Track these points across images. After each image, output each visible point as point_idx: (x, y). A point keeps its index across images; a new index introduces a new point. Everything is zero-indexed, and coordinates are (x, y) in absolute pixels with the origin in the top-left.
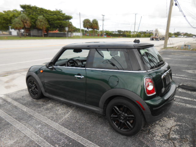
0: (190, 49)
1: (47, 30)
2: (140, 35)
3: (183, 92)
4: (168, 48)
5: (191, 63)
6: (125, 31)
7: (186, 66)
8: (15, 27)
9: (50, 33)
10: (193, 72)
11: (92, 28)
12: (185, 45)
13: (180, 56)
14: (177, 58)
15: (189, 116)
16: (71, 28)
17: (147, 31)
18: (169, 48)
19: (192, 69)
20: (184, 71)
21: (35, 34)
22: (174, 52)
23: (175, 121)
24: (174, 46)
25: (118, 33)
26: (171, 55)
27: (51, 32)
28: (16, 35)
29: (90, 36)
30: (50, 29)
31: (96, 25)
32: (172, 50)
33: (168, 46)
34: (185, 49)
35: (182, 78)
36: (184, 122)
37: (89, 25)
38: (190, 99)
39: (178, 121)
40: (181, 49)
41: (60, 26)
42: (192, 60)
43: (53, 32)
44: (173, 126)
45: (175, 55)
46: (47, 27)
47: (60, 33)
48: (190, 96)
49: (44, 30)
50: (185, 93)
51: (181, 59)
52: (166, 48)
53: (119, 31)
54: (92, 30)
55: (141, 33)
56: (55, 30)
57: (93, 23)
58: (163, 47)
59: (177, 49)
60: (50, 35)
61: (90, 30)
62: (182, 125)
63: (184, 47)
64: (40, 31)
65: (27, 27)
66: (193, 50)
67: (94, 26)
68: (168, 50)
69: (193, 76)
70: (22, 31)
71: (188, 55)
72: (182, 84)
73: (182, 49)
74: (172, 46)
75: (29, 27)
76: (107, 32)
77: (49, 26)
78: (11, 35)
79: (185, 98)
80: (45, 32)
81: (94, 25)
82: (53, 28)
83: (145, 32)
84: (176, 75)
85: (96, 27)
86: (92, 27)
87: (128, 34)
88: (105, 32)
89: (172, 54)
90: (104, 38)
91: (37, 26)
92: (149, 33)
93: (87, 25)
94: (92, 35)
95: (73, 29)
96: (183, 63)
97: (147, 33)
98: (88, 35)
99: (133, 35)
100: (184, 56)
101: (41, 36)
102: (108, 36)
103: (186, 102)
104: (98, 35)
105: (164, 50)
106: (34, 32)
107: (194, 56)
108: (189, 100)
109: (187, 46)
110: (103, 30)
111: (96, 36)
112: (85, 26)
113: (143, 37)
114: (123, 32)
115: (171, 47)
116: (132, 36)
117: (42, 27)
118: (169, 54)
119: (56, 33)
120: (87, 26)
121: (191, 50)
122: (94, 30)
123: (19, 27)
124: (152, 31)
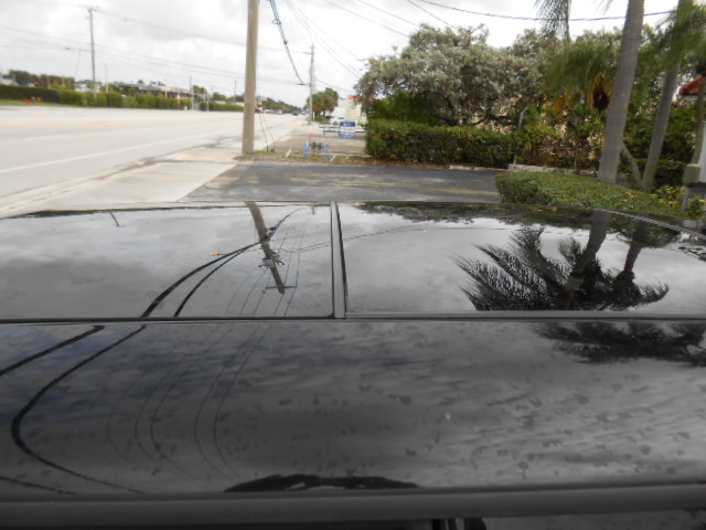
0: (330, 157)
2: (119, 98)
6: (44, 78)
12: (314, 146)
17: (141, 82)
18: (261, 153)
25: (16, 84)
34: (314, 158)
52: (251, 153)
53: (18, 76)
55: (116, 88)
58: (239, 150)
59: (290, 157)
66: (338, 160)
73: (307, 159)
87: (64, 88)
97: (144, 91)
99: (91, 95)
105: (248, 163)
109: (317, 148)
114: (34, 78)
115: (268, 152)
116: (85, 102)
121: (335, 162)
124: (160, 84)
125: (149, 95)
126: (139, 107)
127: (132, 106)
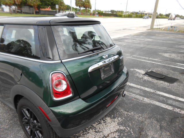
0: (176, 30)
1: (39, 7)
2: (132, 16)
3: (148, 81)
4: (154, 29)
5: (171, 46)
6: (117, 11)
7: (165, 48)
8: (5, 3)
9: (42, 11)
10: (170, 55)
11: (84, 7)
12: (172, 27)
13: (163, 38)
14: (159, 40)
15: (140, 116)
16: (63, 6)
17: (140, 11)
18: (156, 28)
19: (170, 52)
20: (160, 55)
21: (26, 11)
22: (159, 33)
23: (118, 124)
24: (161, 27)
25: (111, 13)
26: (155, 36)
27: (43, 9)
28: (8, 12)
29: (82, 14)
30: (41, 6)
31: (88, 4)
32: (158, 31)
33: (154, 27)
35: (155, 63)
36: (129, 126)
37: (81, 4)
38: (152, 91)
39: (122, 124)
40: (167, 31)
41: (52, 3)
42: (174, 42)
43: (45, 10)
44: (111, 133)
45: (159, 36)
46: (38, 4)
47: (52, 10)
48: (154, 87)
49: (36, 7)
50: (150, 82)
51: (163, 40)
52: (153, 29)
53: (112, 11)
54: (84, 9)
55: (133, 13)
56: (47, 8)
57: (85, 2)
58: (149, 28)
59: (163, 30)
60: (42, 13)
61: (82, 8)
62: (125, 130)
63: (171, 29)
64: (31, 9)
65: (17, 3)
66: (179, 31)
67: (86, 5)
68: (154, 31)
69: (167, 61)
70: (14, 7)
71: (172, 37)
72: (150, 70)
73: (169, 30)
74: (159, 27)
75: (19, 4)
76: (99, 11)
77: (41, 4)
78: (3, 12)
79: (147, 89)
80: (37, 9)
81: (86, 3)
82: (44, 5)
83: (137, 13)
84: (150, 59)
85: (88, 6)
86: (85, 5)
87: (120, 14)
88: (97, 12)
89: (157, 35)
90: (96, 17)
91: (28, 3)
92: (141, 14)
93: (79, 3)
94: (84, 13)
95: (65, 6)
96: (163, 45)
97: (139, 13)
98: (80, 14)
99: (125, 15)
100: (168, 37)
101: (33, 13)
102: (99, 15)
103: (146, 94)
104: (91, 14)
105: (150, 31)
106: (25, 9)
107: (177, 38)
108: (150, 93)
109: (173, 28)
110: (95, 9)
111: (88, 15)
112: (77, 5)
113: (135, 17)
114: (116, 12)
115: (157, 28)
116: (123, 16)
117: (33, 4)
118: (153, 36)
119: (48, 11)
120: (79, 5)
121: (177, 32)
122: (86, 9)
123: (9, 3)
124: (144, 11)
125: (140, 14)
126: (136, 18)
127: (134, 17)
